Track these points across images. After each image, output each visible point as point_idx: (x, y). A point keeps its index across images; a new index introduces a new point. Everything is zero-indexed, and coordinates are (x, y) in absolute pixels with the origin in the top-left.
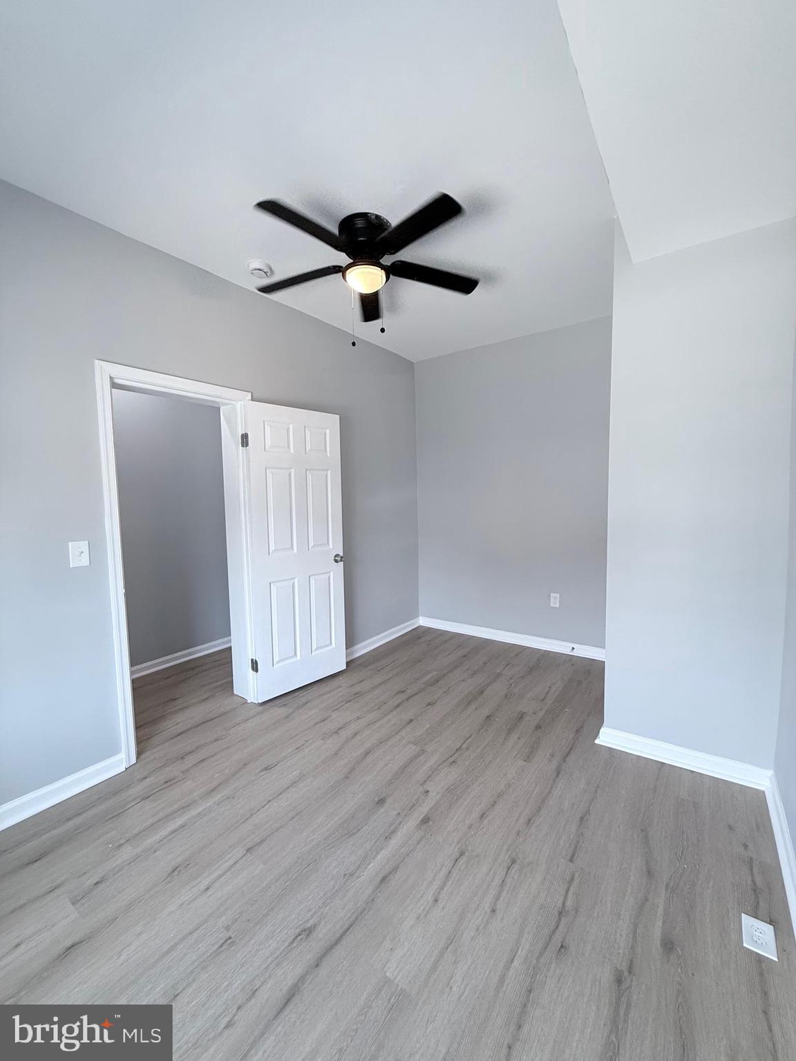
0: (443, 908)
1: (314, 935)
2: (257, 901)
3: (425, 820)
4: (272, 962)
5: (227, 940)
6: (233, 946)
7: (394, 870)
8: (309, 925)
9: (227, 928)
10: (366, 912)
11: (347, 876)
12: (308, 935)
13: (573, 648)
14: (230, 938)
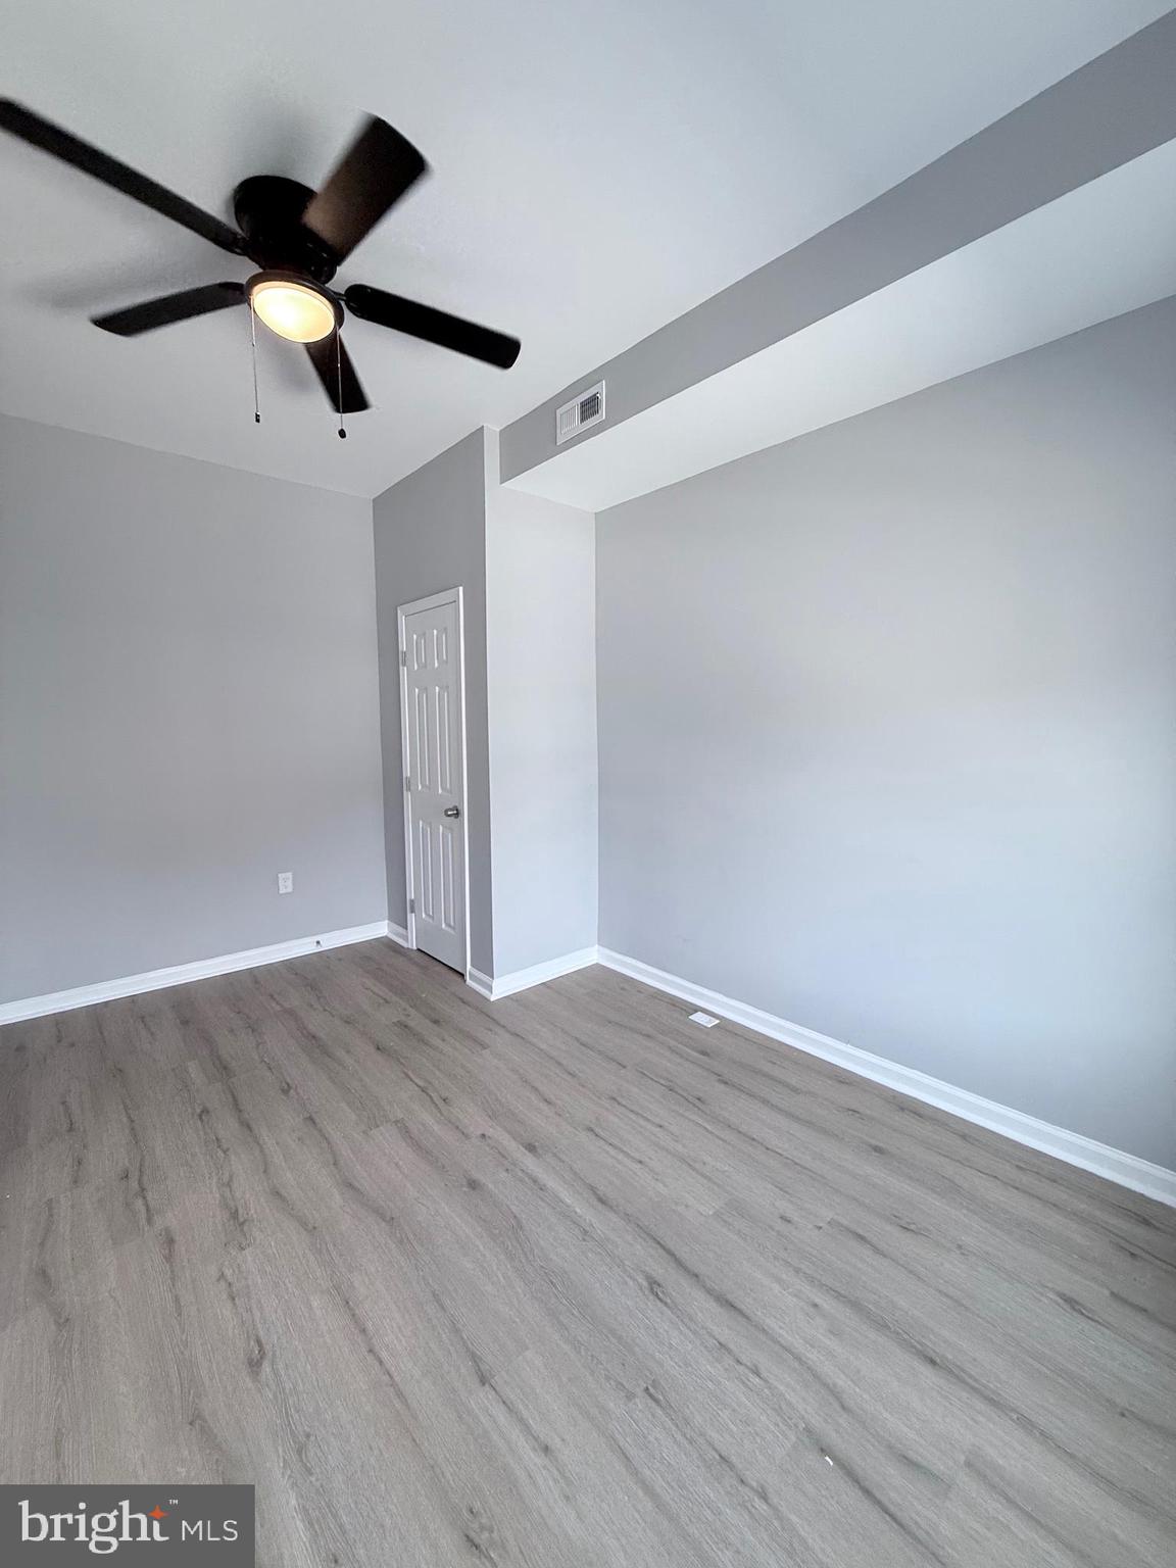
0: (650, 1158)
1: (659, 1279)
2: (592, 1356)
3: (531, 1148)
4: (689, 1328)
5: (651, 1396)
6: (660, 1383)
7: (593, 1189)
8: (645, 1284)
9: (630, 1396)
10: (640, 1223)
11: (586, 1238)
12: (659, 1285)
13: (318, 942)
14: (647, 1389)
